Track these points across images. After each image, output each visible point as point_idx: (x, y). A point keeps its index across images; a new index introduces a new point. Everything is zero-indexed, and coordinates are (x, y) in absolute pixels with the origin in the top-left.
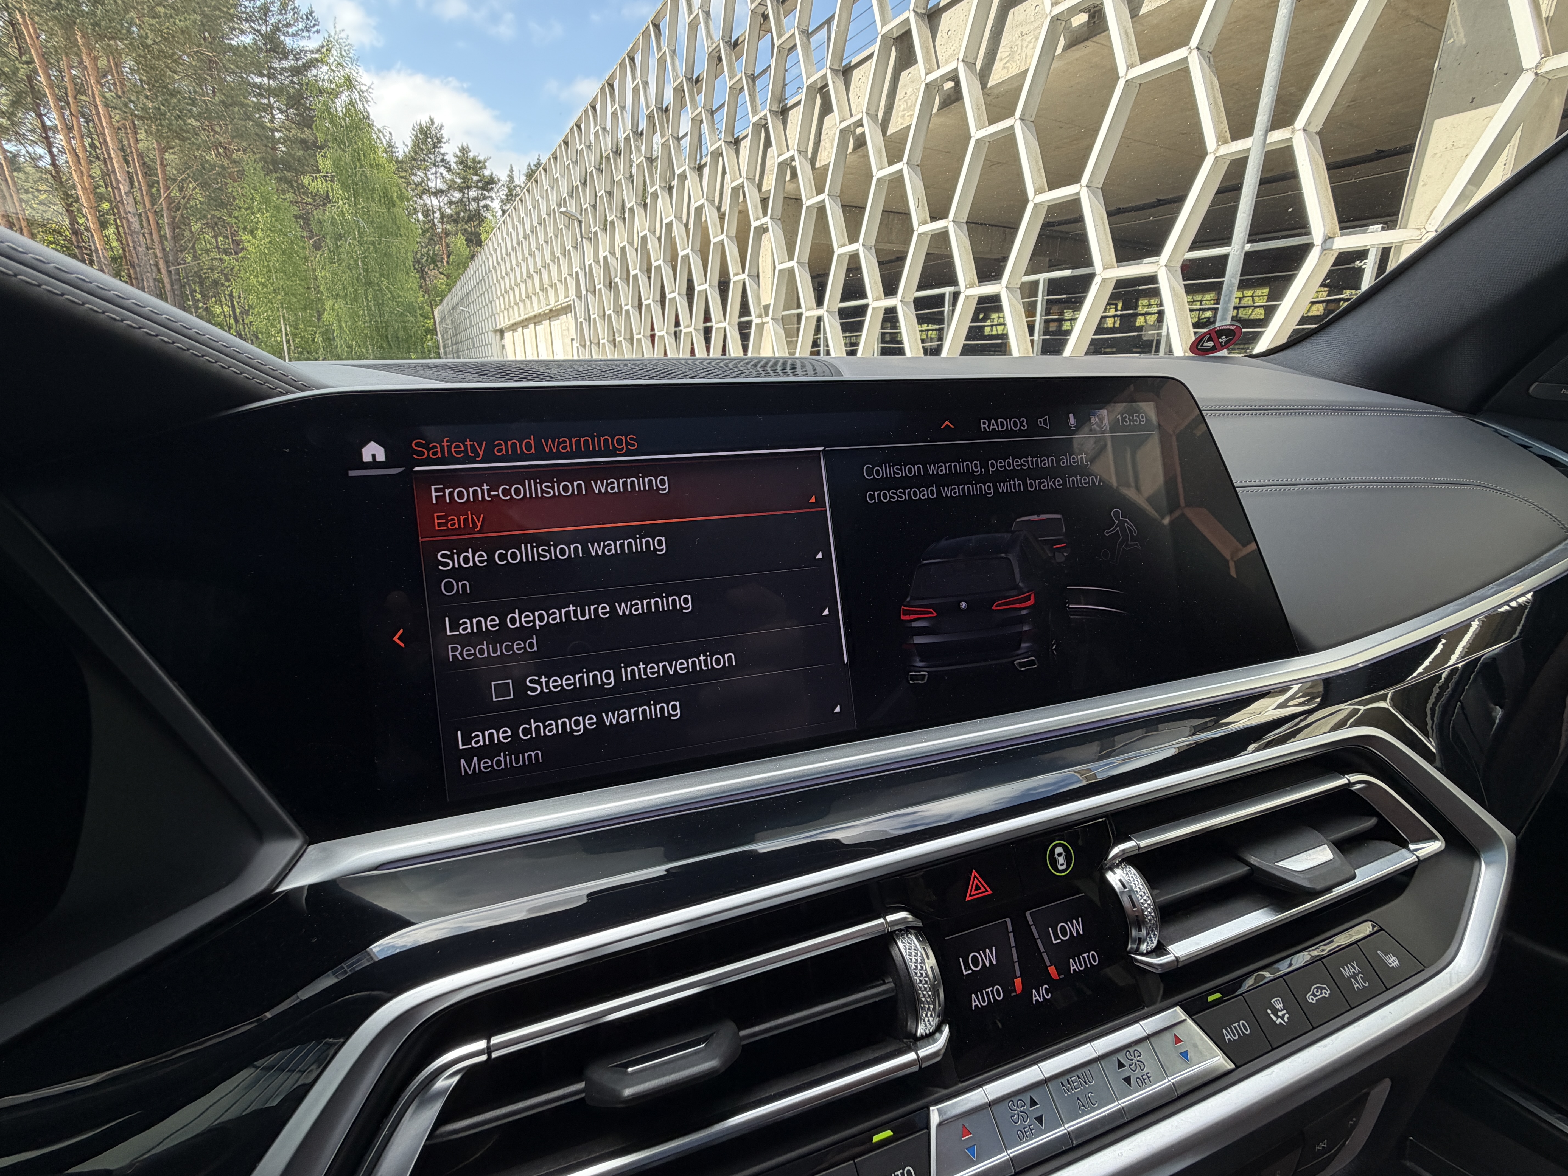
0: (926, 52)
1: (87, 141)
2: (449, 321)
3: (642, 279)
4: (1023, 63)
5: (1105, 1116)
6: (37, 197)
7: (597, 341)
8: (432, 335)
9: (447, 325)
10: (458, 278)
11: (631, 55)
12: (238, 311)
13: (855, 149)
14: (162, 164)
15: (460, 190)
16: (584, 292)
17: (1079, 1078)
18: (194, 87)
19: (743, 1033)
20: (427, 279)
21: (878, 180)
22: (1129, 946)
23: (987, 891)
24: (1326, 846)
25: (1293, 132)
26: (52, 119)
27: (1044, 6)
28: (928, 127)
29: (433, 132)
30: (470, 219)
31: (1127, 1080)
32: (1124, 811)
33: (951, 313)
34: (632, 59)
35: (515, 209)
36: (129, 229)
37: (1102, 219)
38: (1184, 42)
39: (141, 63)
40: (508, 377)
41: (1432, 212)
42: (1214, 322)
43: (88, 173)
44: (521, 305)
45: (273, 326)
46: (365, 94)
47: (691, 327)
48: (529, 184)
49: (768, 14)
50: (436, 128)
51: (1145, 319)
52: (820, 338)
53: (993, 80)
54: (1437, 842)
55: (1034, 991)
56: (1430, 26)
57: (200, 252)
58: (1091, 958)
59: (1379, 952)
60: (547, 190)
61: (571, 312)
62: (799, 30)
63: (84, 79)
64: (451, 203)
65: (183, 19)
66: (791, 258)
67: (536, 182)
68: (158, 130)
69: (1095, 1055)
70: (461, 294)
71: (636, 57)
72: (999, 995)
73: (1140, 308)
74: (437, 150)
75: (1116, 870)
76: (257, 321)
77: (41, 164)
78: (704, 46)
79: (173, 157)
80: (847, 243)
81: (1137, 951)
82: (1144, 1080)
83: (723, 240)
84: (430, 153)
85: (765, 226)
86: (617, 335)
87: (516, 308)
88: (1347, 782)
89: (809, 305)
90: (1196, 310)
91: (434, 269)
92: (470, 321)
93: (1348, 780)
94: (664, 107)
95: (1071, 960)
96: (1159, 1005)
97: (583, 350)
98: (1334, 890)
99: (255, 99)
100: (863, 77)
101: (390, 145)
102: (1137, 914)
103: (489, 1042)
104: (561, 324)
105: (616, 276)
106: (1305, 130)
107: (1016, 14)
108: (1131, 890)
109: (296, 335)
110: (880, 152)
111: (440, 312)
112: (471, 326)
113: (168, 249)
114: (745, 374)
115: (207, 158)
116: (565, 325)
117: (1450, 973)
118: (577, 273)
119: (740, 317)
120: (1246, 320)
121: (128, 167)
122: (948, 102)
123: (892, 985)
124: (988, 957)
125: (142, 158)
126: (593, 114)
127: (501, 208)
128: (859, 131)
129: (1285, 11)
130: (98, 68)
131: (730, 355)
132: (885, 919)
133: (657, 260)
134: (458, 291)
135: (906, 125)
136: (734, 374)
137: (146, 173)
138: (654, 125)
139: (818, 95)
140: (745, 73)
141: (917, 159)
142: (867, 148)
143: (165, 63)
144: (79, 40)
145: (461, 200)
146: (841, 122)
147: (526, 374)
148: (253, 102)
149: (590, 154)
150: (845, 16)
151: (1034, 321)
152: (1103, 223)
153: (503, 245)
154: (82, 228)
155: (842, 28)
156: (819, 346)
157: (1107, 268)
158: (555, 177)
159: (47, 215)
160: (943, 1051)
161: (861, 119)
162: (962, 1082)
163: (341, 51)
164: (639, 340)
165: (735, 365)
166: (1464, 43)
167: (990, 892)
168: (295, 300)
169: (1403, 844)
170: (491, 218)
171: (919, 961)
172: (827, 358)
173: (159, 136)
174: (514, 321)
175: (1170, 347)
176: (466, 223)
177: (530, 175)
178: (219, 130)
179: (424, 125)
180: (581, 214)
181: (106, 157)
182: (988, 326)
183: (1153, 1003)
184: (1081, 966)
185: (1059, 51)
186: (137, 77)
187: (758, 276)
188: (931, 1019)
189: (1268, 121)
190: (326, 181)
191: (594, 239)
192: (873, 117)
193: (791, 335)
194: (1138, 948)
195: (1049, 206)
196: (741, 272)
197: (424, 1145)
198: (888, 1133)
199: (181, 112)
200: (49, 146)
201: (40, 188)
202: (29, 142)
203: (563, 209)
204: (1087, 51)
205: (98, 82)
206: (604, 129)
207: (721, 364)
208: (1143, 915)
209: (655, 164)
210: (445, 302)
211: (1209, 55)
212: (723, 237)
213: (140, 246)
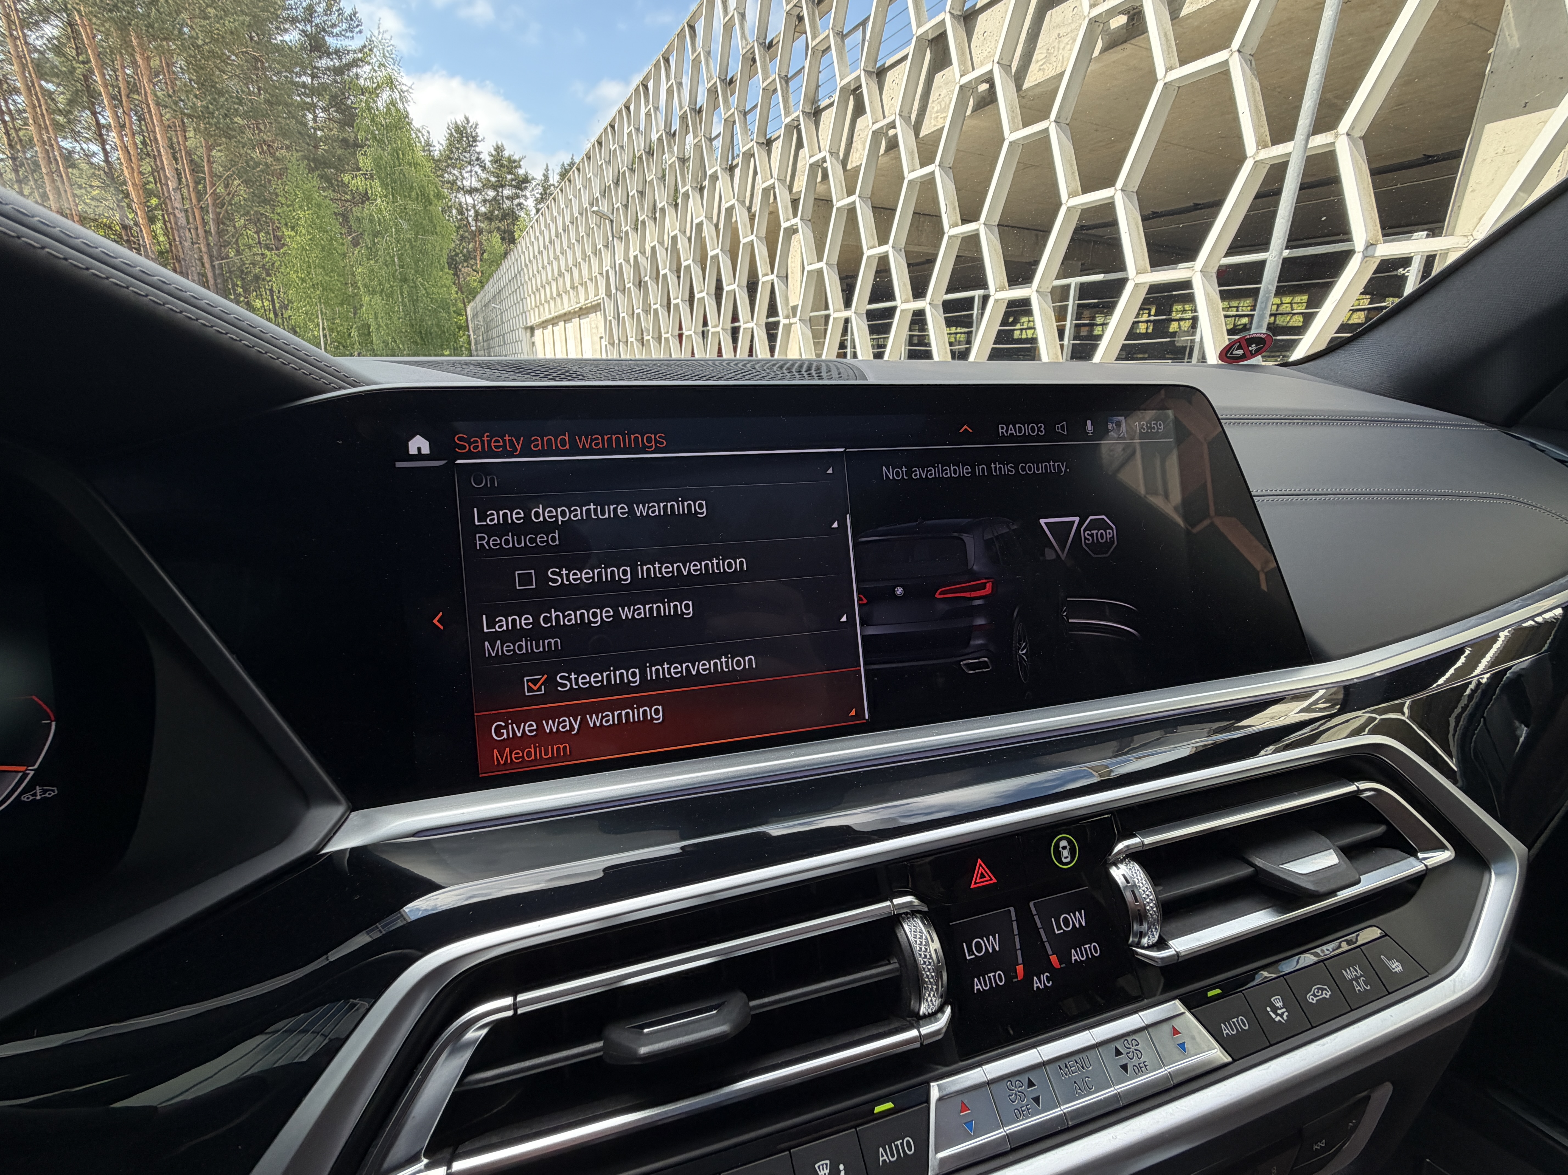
0: (961, 54)
1: (138, 139)
2: (481, 319)
3: (672, 279)
4: (1059, 65)
5: (1101, 1100)
6: (90, 193)
7: (625, 340)
8: (464, 331)
9: (479, 321)
10: (491, 275)
11: (667, 56)
12: (277, 305)
13: (887, 151)
14: (208, 161)
15: (495, 187)
16: (614, 291)
17: (1077, 1063)
18: (241, 86)
19: (753, 1003)
20: (461, 276)
21: (910, 182)
22: (1131, 940)
23: (991, 879)
24: (1332, 850)
25: (1336, 137)
26: (106, 117)
27: (1082, 8)
28: (961, 129)
29: (469, 131)
30: (504, 217)
31: (1124, 1067)
32: (1130, 808)
33: (980, 317)
34: (667, 60)
35: (548, 208)
36: (176, 223)
37: (1137, 223)
38: (1225, 45)
39: (191, 62)
40: (542, 375)
41: (1481, 218)
42: (1250, 329)
43: (138, 169)
44: (552, 303)
45: (312, 321)
46: (406, 94)
47: (719, 327)
48: (563, 183)
49: (803, 15)
50: (471, 126)
51: (1179, 324)
52: (847, 340)
53: (1029, 81)
54: (1446, 851)
55: (1035, 978)
56: (1484, 29)
57: (242, 248)
58: (1092, 949)
59: (1382, 957)
60: (580, 189)
61: (601, 310)
62: (833, 32)
63: (136, 78)
64: (485, 201)
65: (232, 20)
66: (820, 259)
67: (570, 181)
68: (206, 128)
69: (1093, 1042)
70: (493, 291)
71: (671, 58)
72: (1001, 981)
73: (1174, 314)
74: (473, 148)
75: (1120, 866)
76: (296, 315)
77: (94, 160)
78: (739, 46)
79: (219, 154)
80: (877, 245)
81: (1138, 945)
82: (1141, 1068)
83: (752, 241)
84: (465, 152)
85: (795, 227)
86: (645, 334)
87: (546, 305)
88: (1356, 789)
89: (837, 307)
90: (1233, 316)
91: (468, 267)
92: (502, 318)
93: (1358, 787)
94: (698, 108)
95: (1073, 951)
96: (1159, 998)
97: (611, 347)
98: (1338, 893)
99: (298, 99)
100: (897, 79)
101: (428, 144)
102: (1139, 908)
103: (515, 999)
104: (591, 321)
105: (646, 276)
106: (1348, 135)
107: (1054, 16)
108: (1134, 885)
109: (333, 329)
110: (912, 153)
111: (473, 309)
112: (503, 323)
113: (212, 244)
114: (771, 376)
115: (252, 155)
116: (594, 323)
117: (1454, 981)
118: (607, 271)
119: (768, 317)
120: (1283, 327)
121: (177, 164)
122: (982, 104)
123: (897, 965)
124: (992, 944)
125: (190, 155)
126: (627, 114)
127: (535, 207)
128: (891, 132)
129: (1331, 13)
130: (151, 68)
131: (757, 356)
132: (892, 902)
133: (687, 260)
134: (490, 288)
135: (938, 127)
136: (760, 376)
137: (193, 170)
138: (687, 126)
139: (852, 97)
140: (779, 75)
141: (950, 161)
142: (899, 151)
143: (214, 62)
144: (134, 41)
145: (495, 199)
146: (873, 123)
147: (559, 373)
148: (296, 100)
149: (623, 154)
150: (879, 19)
151: (1064, 326)
152: (1138, 227)
153: (536, 244)
154: (132, 223)
155: (877, 29)
156: (846, 348)
157: (1140, 273)
158: (588, 177)
159: (99, 211)
160: (944, 1030)
161: (894, 120)
162: (962, 1061)
163: (384, 51)
164: (667, 339)
165: (762, 367)
166: (1518, 46)
167: (995, 881)
168: (333, 295)
169: (1412, 853)
170: (525, 216)
171: (924, 943)
172: (853, 361)
173: (207, 134)
174: (544, 319)
175: (1204, 353)
176: (500, 222)
177: (563, 175)
178: (263, 129)
179: (459, 123)
180: (613, 213)
181: (156, 154)
182: (1017, 330)
183: (1154, 996)
184: (1083, 956)
185: (1096, 53)
186: (187, 76)
187: (787, 277)
188: (934, 999)
189: (1310, 126)
190: (366, 179)
191: (625, 238)
192: (906, 119)
193: (818, 337)
194: (1139, 942)
195: (1082, 210)
196: (770, 273)
197: (453, 1093)
198: (889, 1105)
199: (228, 111)
200: (103, 143)
201: (93, 184)
202: (84, 139)
203: (595, 209)
204: (1125, 54)
205: (150, 81)
206: (638, 130)
207: (748, 366)
208: (1145, 909)
209: (687, 164)
210: (478, 299)
211: (1251, 58)
212: (753, 237)
213: (186, 241)
